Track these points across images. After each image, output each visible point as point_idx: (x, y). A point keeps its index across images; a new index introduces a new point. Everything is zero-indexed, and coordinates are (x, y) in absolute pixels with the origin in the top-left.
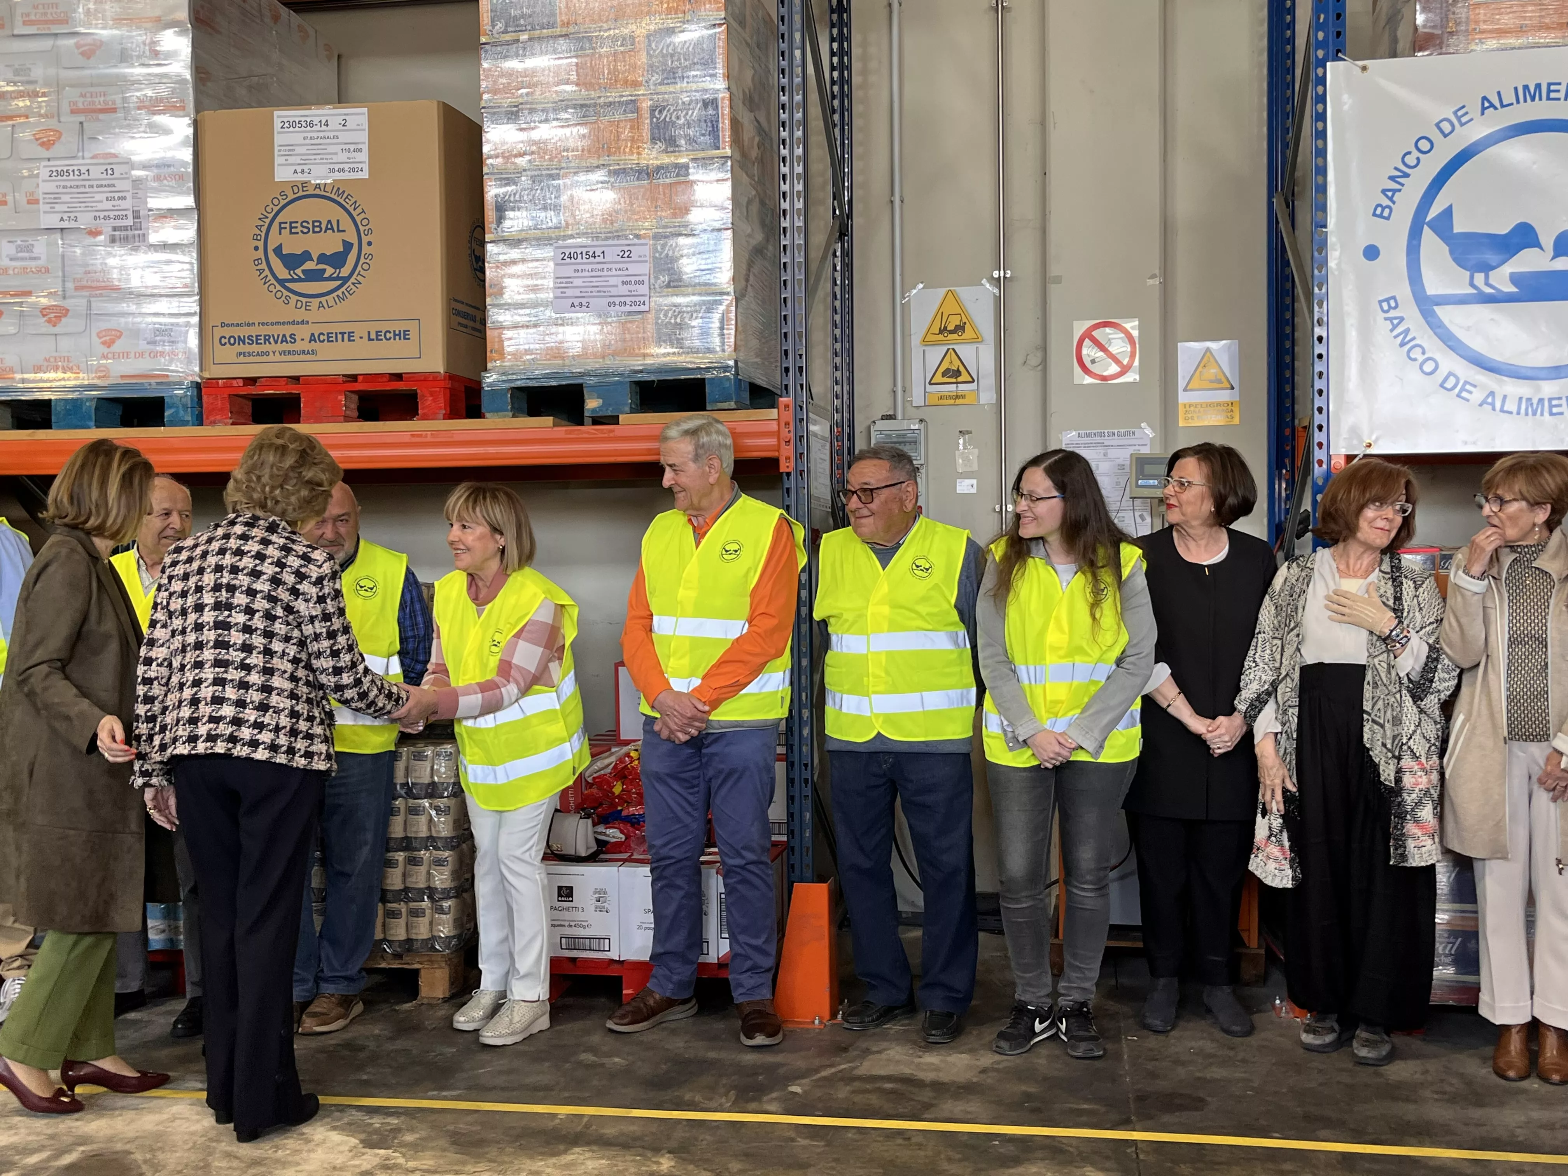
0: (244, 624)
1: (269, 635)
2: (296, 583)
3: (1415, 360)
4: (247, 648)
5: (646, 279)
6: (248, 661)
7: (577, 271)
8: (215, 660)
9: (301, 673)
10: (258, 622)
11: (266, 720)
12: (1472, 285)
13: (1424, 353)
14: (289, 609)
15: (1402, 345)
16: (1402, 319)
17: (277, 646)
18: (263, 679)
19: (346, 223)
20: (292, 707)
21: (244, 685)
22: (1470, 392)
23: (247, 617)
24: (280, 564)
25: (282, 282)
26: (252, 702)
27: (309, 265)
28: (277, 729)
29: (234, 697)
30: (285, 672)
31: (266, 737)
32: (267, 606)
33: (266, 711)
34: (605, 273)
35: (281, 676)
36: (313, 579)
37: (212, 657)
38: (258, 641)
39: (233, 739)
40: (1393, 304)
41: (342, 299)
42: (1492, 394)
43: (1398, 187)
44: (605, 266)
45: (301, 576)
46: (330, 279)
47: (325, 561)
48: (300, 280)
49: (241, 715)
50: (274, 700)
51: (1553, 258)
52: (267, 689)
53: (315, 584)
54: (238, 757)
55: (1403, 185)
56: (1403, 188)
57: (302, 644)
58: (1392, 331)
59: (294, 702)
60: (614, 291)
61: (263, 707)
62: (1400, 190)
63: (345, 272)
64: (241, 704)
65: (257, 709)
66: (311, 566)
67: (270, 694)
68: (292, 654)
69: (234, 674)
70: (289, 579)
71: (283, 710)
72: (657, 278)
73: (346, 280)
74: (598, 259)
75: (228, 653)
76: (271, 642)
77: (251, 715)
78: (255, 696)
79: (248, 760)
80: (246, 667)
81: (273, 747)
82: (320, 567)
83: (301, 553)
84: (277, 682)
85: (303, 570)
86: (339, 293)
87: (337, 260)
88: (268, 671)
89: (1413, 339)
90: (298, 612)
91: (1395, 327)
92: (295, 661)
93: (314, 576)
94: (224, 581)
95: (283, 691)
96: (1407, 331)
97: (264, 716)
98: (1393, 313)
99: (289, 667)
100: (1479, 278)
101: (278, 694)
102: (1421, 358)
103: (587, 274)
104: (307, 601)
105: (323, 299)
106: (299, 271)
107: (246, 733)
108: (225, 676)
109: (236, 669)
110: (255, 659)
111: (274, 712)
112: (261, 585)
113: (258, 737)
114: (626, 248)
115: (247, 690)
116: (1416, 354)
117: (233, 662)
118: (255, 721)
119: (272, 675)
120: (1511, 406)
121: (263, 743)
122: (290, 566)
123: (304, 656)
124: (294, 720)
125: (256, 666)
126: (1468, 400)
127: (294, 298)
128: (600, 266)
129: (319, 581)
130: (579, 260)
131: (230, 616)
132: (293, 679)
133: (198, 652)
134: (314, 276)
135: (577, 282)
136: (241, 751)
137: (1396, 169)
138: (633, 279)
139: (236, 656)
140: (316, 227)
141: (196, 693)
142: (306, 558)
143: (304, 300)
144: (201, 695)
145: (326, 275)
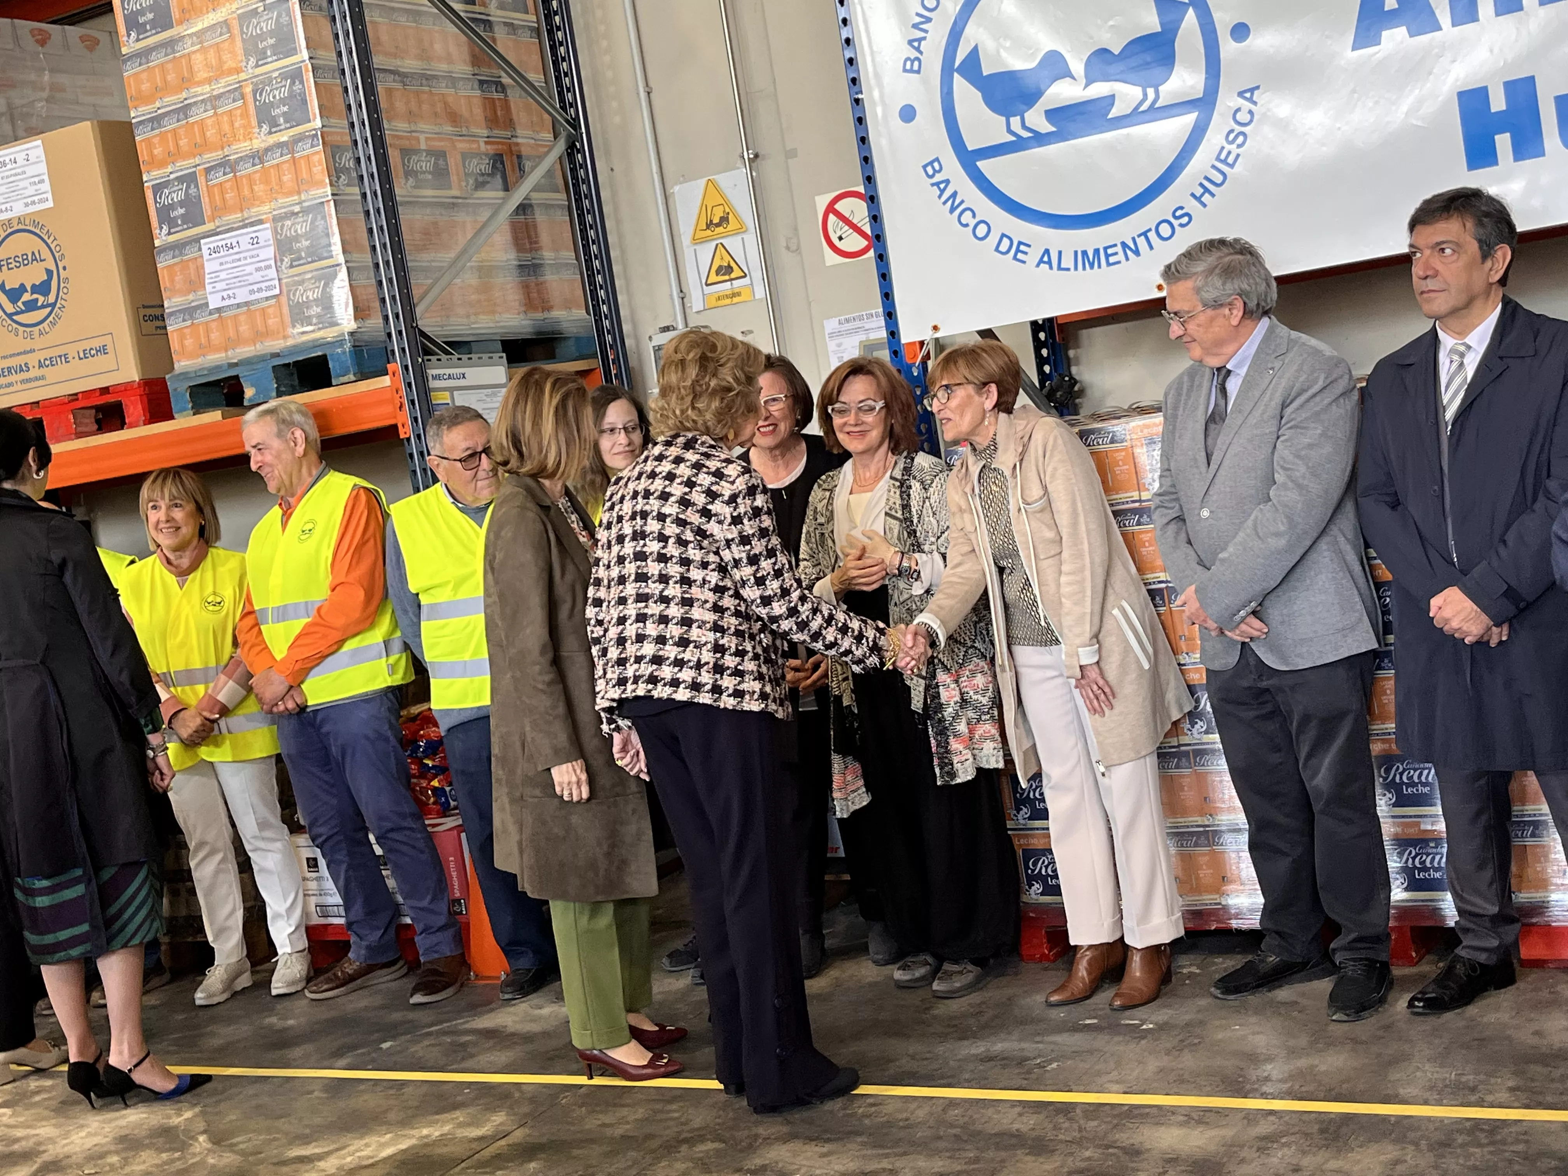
0: (659, 553)
1: (685, 562)
2: (707, 504)
3: (967, 225)
4: (664, 579)
5: (272, 262)
6: (665, 593)
7: (221, 264)
8: (637, 595)
9: (728, 602)
10: (672, 550)
11: (687, 656)
12: (1010, 131)
13: (974, 216)
14: (701, 533)
15: (952, 210)
16: (947, 182)
17: (696, 574)
18: (682, 611)
19: (46, 254)
20: (716, 640)
21: (664, 620)
22: (1025, 253)
23: (662, 544)
24: (690, 484)
25: (10, 316)
26: (672, 638)
27: (26, 297)
28: (699, 666)
29: (654, 634)
30: (706, 602)
31: (686, 675)
32: (678, 531)
33: (687, 646)
34: (243, 262)
35: (702, 607)
36: (726, 498)
37: (634, 592)
38: (674, 570)
39: (653, 680)
40: (936, 165)
41: (53, 324)
42: (1047, 251)
43: (922, 34)
44: (242, 255)
45: (712, 495)
46: (43, 307)
47: (739, 476)
48: (22, 312)
49: (661, 653)
50: (695, 633)
51: (1086, 86)
52: (687, 622)
53: (728, 503)
54: (660, 699)
55: (926, 31)
56: (928, 35)
57: (722, 569)
58: (940, 197)
59: (718, 635)
60: (251, 279)
61: (683, 643)
62: (924, 38)
63: (51, 298)
64: (661, 640)
65: (677, 644)
66: (723, 483)
67: (690, 627)
68: (713, 582)
69: (654, 609)
70: (699, 499)
71: (705, 644)
72: (282, 261)
73: (53, 305)
74: (236, 250)
75: (647, 586)
76: (688, 570)
77: (671, 651)
78: (674, 631)
79: (670, 700)
80: (665, 600)
81: (696, 686)
82: (733, 483)
83: (713, 469)
84: (696, 613)
85: (714, 488)
86: (51, 319)
87: (43, 288)
88: (687, 602)
89: (962, 202)
90: (712, 535)
91: (942, 191)
92: (719, 590)
93: (727, 494)
94: (638, 508)
95: (704, 623)
96: (954, 195)
97: (684, 651)
98: (938, 178)
99: (711, 597)
100: (1015, 122)
101: (699, 627)
102: (972, 222)
103: (229, 266)
104: (720, 522)
105: (41, 327)
106: (20, 304)
107: (667, 672)
108: (646, 611)
109: (656, 602)
110: (674, 590)
111: (695, 647)
112: (671, 509)
113: (678, 676)
114: (254, 235)
115: (667, 624)
116: (967, 217)
117: (653, 595)
118: (676, 658)
119: (691, 606)
120: (1068, 262)
121: (684, 681)
122: (701, 485)
123: (728, 583)
124: (718, 655)
125: (674, 597)
126: (1024, 262)
127: (21, 329)
128: (237, 257)
129: (733, 499)
130: (222, 253)
131: (645, 545)
132: (717, 609)
133: (621, 587)
134: (31, 306)
135: (223, 275)
136: (661, 692)
137: (918, 14)
138: (262, 264)
139: (654, 588)
140: (24, 260)
141: (622, 633)
142: (719, 475)
143: (28, 330)
144: (626, 634)
145: (39, 304)
